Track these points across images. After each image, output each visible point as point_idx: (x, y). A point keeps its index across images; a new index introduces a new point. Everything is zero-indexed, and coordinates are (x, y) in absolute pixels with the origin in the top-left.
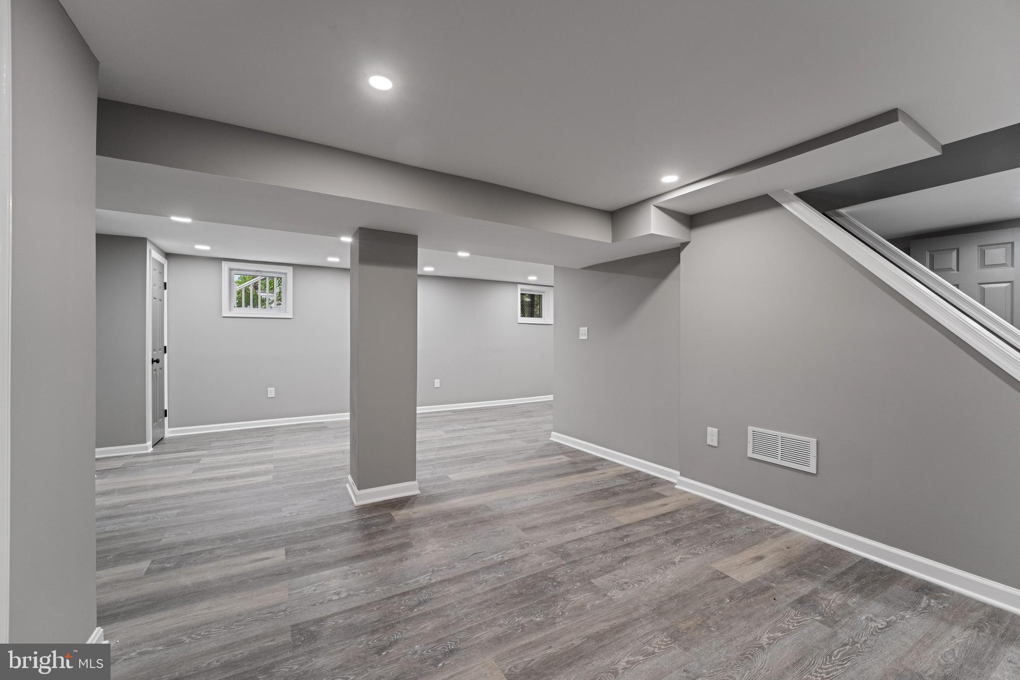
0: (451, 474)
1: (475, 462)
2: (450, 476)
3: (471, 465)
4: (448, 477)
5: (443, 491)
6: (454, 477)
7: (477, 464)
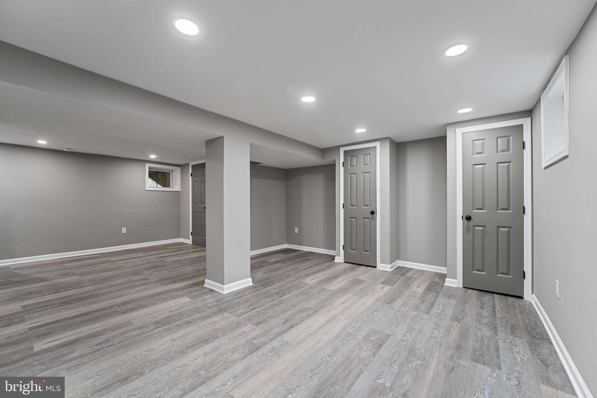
0: (189, 302)
1: (167, 318)
2: (189, 300)
3: (171, 313)
4: (191, 298)
5: (190, 289)
6: (186, 300)
7: (165, 315)
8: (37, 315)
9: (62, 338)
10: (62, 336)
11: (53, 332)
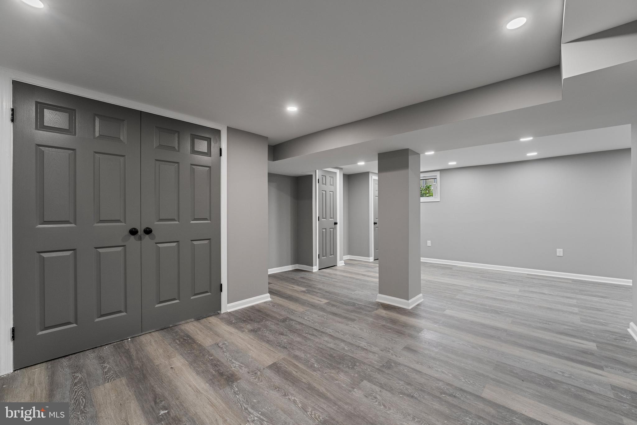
8: (595, 386)
9: (571, 341)
10: (570, 343)
11: (577, 350)
